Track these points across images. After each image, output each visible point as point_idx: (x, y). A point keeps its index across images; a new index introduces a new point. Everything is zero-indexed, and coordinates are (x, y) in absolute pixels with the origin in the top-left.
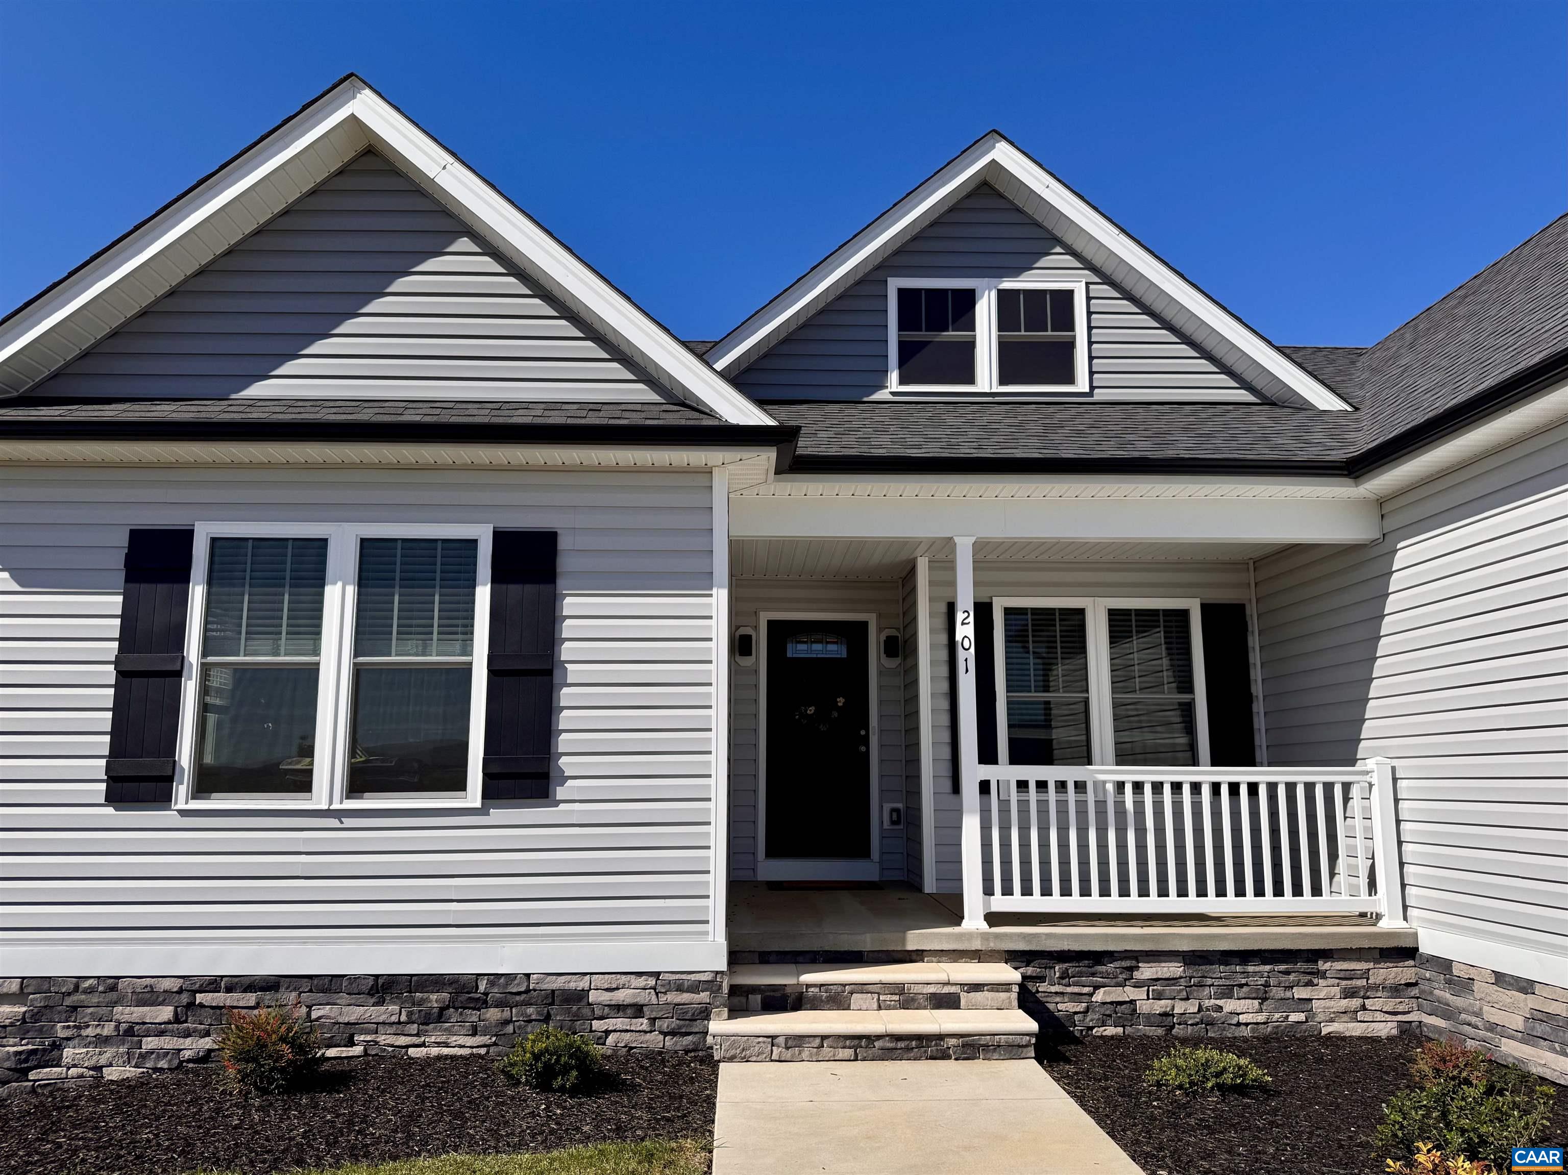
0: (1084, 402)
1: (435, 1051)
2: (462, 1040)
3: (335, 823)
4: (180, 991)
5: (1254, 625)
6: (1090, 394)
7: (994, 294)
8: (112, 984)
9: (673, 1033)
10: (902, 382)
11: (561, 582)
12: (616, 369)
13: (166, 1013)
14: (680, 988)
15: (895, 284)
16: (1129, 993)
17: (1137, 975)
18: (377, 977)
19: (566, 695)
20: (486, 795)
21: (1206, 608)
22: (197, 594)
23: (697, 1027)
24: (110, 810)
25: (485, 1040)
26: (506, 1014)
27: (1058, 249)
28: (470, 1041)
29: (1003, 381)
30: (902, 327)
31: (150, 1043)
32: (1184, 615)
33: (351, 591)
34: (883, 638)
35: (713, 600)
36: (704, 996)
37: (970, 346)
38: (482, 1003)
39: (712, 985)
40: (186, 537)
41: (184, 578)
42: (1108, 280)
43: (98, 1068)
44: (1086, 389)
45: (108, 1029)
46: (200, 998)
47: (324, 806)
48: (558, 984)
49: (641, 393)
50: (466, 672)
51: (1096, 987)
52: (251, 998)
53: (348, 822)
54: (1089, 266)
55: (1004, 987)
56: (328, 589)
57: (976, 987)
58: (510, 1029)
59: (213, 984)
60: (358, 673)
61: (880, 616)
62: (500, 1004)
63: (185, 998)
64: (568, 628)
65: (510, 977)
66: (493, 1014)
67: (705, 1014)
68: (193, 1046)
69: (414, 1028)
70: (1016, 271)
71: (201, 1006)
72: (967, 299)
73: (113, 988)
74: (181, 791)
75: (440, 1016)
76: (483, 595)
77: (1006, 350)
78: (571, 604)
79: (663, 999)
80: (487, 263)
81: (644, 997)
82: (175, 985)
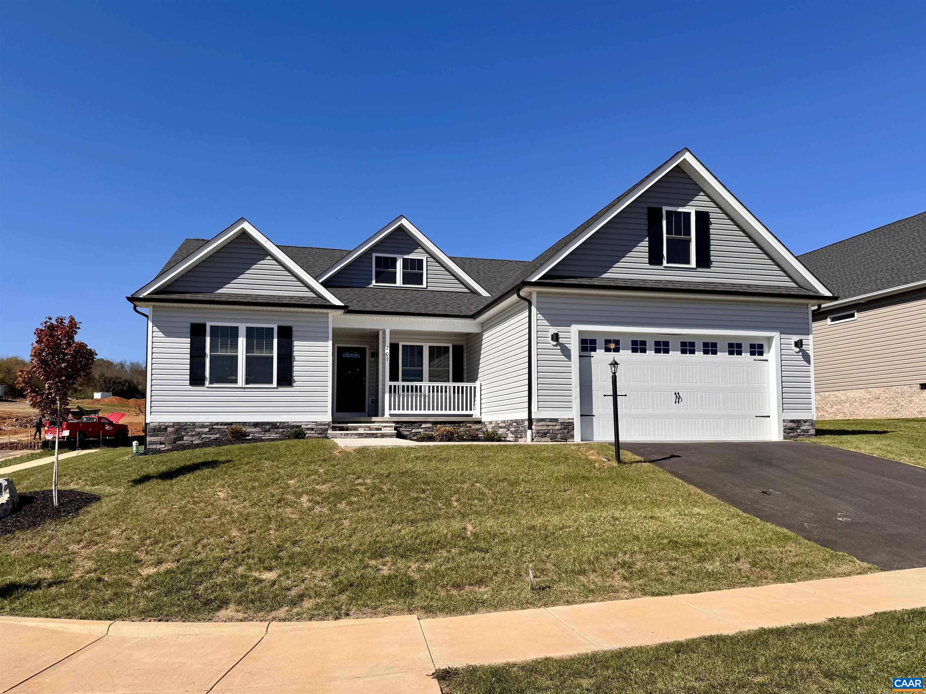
0: (425, 290)
1: (268, 437)
2: (274, 435)
3: (243, 390)
4: (210, 425)
5: (465, 351)
6: (427, 288)
7: (402, 259)
8: (194, 424)
9: (320, 434)
10: (376, 282)
11: (293, 338)
12: (305, 289)
13: (207, 430)
14: (321, 425)
15: (374, 255)
16: (420, 430)
17: (421, 426)
18: (254, 422)
19: (295, 363)
20: (278, 385)
21: (453, 346)
22: (208, 340)
23: (325, 432)
24: (190, 387)
25: (279, 435)
26: (284, 430)
27: (420, 248)
28: (275, 435)
29: (403, 284)
30: (376, 267)
31: (203, 436)
32: (448, 347)
33: (245, 339)
34: (370, 352)
35: (329, 343)
36: (327, 427)
37: (395, 273)
38: (278, 428)
39: (328, 424)
40: (204, 325)
41: (204, 335)
42: (432, 257)
43: (192, 441)
44: (425, 287)
45: (194, 433)
46: (214, 427)
47: (241, 386)
48: (295, 424)
49: (311, 295)
50: (272, 358)
51: (413, 429)
52: (226, 427)
53: (246, 390)
54: (427, 252)
55: (392, 427)
56: (239, 339)
57: (386, 427)
58: (284, 433)
59: (217, 424)
60: (247, 358)
61: (370, 346)
62: (282, 428)
63: (211, 427)
64: (295, 348)
65: (284, 422)
66: (281, 430)
67: (327, 430)
68: (213, 437)
69: (263, 433)
70: (408, 253)
71: (215, 428)
72: (394, 261)
73: (194, 425)
74: (207, 383)
75: (269, 431)
76: (275, 341)
77: (404, 274)
78: (296, 343)
79: (318, 427)
80: (274, 262)
81: (313, 427)
82: (209, 424)
